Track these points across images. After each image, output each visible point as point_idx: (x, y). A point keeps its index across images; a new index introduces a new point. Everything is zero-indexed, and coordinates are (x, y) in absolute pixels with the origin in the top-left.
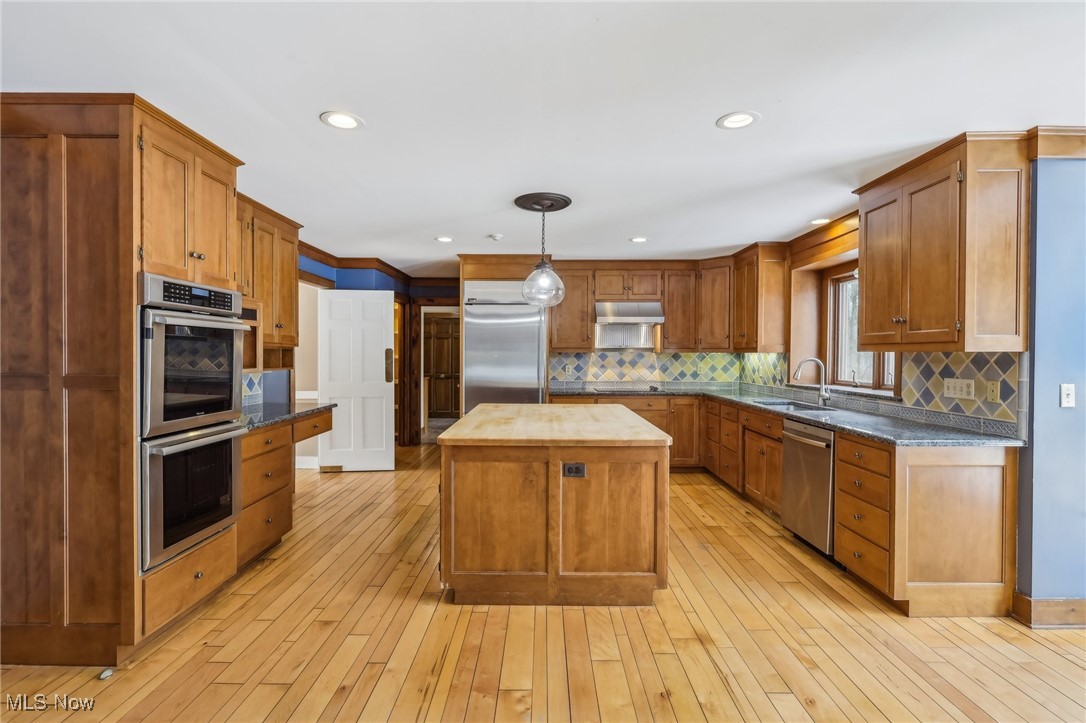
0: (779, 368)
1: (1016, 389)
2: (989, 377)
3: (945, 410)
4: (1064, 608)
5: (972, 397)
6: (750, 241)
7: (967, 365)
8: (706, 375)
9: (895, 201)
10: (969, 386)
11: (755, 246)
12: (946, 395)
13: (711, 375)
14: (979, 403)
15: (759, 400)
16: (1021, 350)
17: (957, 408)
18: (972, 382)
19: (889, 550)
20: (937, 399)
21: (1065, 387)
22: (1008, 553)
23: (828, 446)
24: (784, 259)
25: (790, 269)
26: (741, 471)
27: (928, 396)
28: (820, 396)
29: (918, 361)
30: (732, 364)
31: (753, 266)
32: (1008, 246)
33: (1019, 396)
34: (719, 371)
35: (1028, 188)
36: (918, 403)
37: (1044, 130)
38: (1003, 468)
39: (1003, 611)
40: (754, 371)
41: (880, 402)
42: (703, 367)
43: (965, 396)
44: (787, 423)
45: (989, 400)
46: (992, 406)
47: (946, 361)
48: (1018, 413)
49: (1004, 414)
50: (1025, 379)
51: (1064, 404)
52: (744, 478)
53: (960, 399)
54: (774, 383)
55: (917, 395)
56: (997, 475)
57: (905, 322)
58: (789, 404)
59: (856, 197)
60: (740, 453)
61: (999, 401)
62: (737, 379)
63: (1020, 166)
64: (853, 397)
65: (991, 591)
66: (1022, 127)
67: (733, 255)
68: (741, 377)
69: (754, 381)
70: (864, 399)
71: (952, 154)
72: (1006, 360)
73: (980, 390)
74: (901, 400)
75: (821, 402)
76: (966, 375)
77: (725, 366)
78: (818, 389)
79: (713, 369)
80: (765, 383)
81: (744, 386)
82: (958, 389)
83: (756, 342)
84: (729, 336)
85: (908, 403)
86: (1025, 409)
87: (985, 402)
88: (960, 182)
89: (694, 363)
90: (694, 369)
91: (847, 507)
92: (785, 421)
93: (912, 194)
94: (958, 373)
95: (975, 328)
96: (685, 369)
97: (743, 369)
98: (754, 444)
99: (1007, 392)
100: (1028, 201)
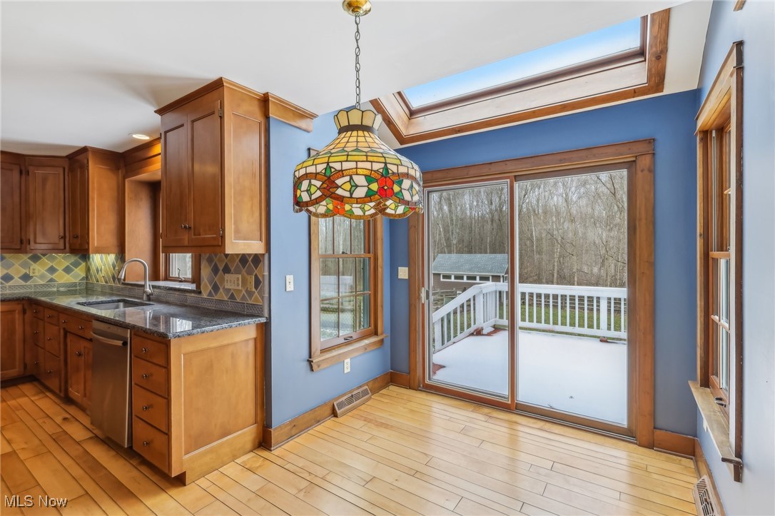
0: (117, 268)
1: (261, 280)
2: (249, 273)
3: (226, 299)
4: (289, 427)
5: (240, 288)
6: (82, 144)
7: (237, 264)
8: (42, 277)
9: (182, 125)
10: (238, 279)
11: (84, 150)
12: (226, 287)
13: (49, 276)
14: (244, 292)
15: (83, 300)
16: (263, 253)
17: (232, 297)
18: (240, 276)
19: (167, 434)
20: (221, 290)
21: (288, 277)
22: (259, 402)
23: (125, 344)
24: (118, 169)
25: (124, 178)
26: (63, 375)
27: (216, 288)
28: (145, 292)
29: (210, 260)
30: (76, 265)
31: (84, 168)
32: (254, 175)
33: (263, 286)
34: (60, 272)
35: (265, 137)
36: (210, 294)
37: (273, 98)
38: (255, 339)
39: (257, 445)
40: (97, 271)
41: (187, 294)
42: (39, 270)
43: (236, 288)
44: (96, 324)
45: (249, 289)
46: (250, 294)
47: (226, 261)
48: (263, 298)
49: (256, 299)
50: (266, 273)
51: (287, 290)
52: (66, 382)
53: (234, 290)
54: (114, 281)
55: (210, 288)
56: (251, 345)
57: (190, 228)
58: (119, 301)
59: (158, 117)
60: (62, 357)
61: (254, 290)
62: (83, 279)
63: (259, 118)
64: (171, 292)
65: (248, 434)
66: (261, 90)
67: (67, 157)
68: (87, 277)
69: (97, 281)
70: (177, 293)
71: (215, 94)
72: (257, 259)
73: (244, 282)
74: (200, 293)
75: (145, 297)
76: (238, 272)
77: (68, 267)
78: (143, 286)
79: (52, 270)
80: (106, 282)
81: (90, 286)
82: (232, 281)
83: (88, 243)
84: (64, 237)
85: (205, 295)
86: (266, 295)
87: (247, 291)
88: (220, 117)
89: (25, 265)
90: (24, 271)
91: (141, 399)
92: (94, 321)
93: (193, 121)
94: (232, 270)
95: (233, 235)
96: (11, 272)
97: (88, 270)
98: (75, 346)
99: (258, 283)
100: (265, 145)
